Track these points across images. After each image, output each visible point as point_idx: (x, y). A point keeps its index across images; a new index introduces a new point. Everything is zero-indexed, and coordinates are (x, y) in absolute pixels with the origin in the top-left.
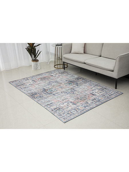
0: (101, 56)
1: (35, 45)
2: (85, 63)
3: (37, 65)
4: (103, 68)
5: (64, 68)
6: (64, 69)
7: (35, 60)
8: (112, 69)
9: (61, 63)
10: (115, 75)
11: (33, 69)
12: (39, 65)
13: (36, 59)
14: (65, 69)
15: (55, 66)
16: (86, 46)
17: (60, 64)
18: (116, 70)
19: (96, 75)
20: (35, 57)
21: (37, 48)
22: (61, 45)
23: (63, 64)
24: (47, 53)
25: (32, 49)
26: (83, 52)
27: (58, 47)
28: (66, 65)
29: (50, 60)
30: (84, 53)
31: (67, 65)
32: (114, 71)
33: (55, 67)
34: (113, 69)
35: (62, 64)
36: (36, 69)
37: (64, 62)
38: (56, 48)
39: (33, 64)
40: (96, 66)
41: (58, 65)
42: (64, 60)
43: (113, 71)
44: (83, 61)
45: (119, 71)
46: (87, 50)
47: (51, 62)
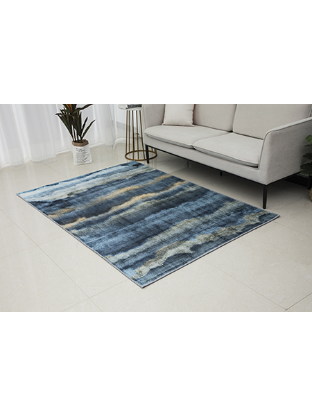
0: (232, 131)
2: (194, 149)
3: (84, 153)
4: (234, 161)
5: (148, 160)
6: (148, 163)
7: (81, 142)
8: (255, 162)
9: (141, 148)
10: (261, 176)
11: (75, 164)
12: (89, 152)
13: (81, 138)
14: (150, 161)
15: (127, 154)
16: (196, 107)
17: (138, 151)
18: (264, 165)
19: (221, 175)
20: (79, 132)
21: (84, 114)
22: (140, 106)
23: (145, 149)
24: (110, 124)
25: (72, 117)
26: (190, 122)
27: (133, 109)
28: (152, 151)
29: (117, 140)
30: (194, 123)
31: (156, 152)
32: (260, 167)
33: (128, 156)
34: (257, 163)
35: (143, 151)
36: (83, 162)
37: (147, 146)
38: (128, 113)
39: (76, 149)
41: (134, 151)
42: (147, 141)
43: (257, 167)
44: (190, 144)
45: (271, 167)
46: (201, 117)
47: (119, 144)
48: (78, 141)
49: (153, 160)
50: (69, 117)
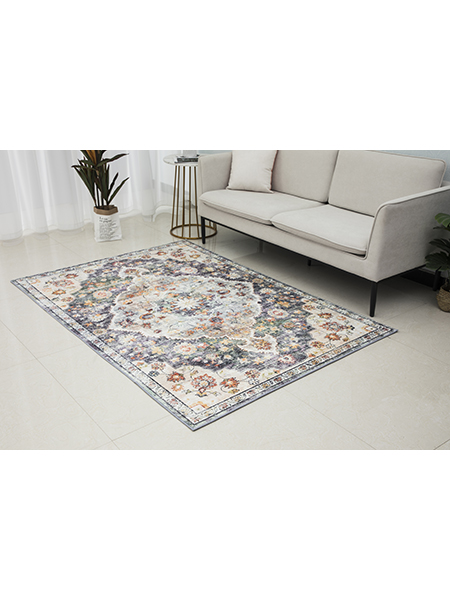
0: (327, 203)
1: (104, 157)
2: (272, 225)
3: (111, 224)
4: (331, 245)
5: (204, 239)
6: (204, 243)
7: (106, 208)
8: (361, 248)
9: (194, 222)
10: (369, 270)
11: (97, 240)
12: (118, 224)
13: (108, 203)
14: (207, 240)
15: (173, 229)
16: (278, 165)
17: (190, 225)
18: (374, 253)
19: (309, 264)
20: (105, 195)
21: (113, 168)
22: (196, 160)
23: (200, 223)
24: (150, 184)
25: (95, 170)
26: (268, 186)
27: (184, 164)
28: (210, 227)
29: (160, 209)
30: (273, 189)
31: (215, 228)
32: (369, 256)
33: (174, 232)
34: (364, 250)
35: (197, 225)
36: (108, 237)
37: (203, 219)
38: (177, 169)
39: (99, 219)
40: (307, 236)
41: (184, 225)
42: (202, 213)
43: (364, 256)
44: (266, 218)
45: (384, 256)
46: (283, 181)
47: (163, 215)
48: (103, 207)
49: (211, 239)
50: (92, 171)
